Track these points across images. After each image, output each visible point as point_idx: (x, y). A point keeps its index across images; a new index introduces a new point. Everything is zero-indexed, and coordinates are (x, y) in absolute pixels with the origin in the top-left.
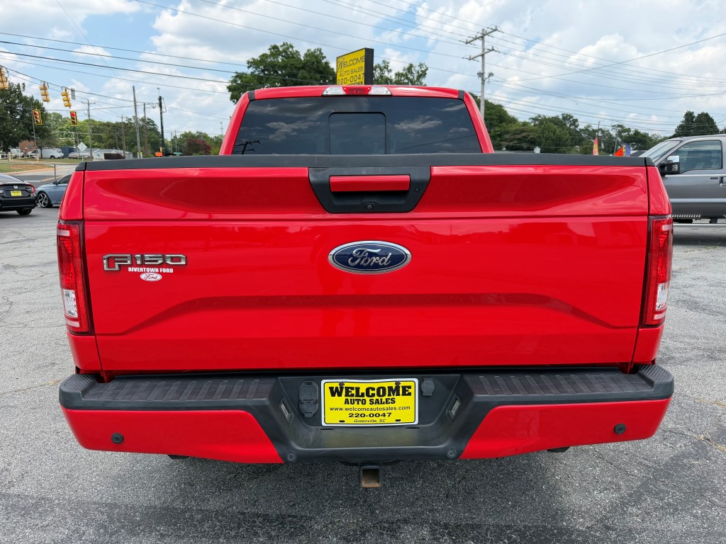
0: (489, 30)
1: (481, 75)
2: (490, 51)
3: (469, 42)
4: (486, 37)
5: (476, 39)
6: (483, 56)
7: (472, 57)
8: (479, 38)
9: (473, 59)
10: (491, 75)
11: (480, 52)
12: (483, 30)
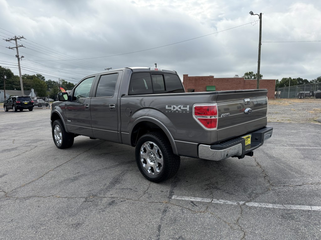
0: (20, 37)
1: (17, 56)
2: (21, 46)
3: (8, 41)
4: (17, 40)
5: (12, 39)
6: (17, 48)
7: (11, 47)
8: (13, 40)
9: (11, 48)
10: (22, 57)
11: (15, 46)
12: (15, 36)
